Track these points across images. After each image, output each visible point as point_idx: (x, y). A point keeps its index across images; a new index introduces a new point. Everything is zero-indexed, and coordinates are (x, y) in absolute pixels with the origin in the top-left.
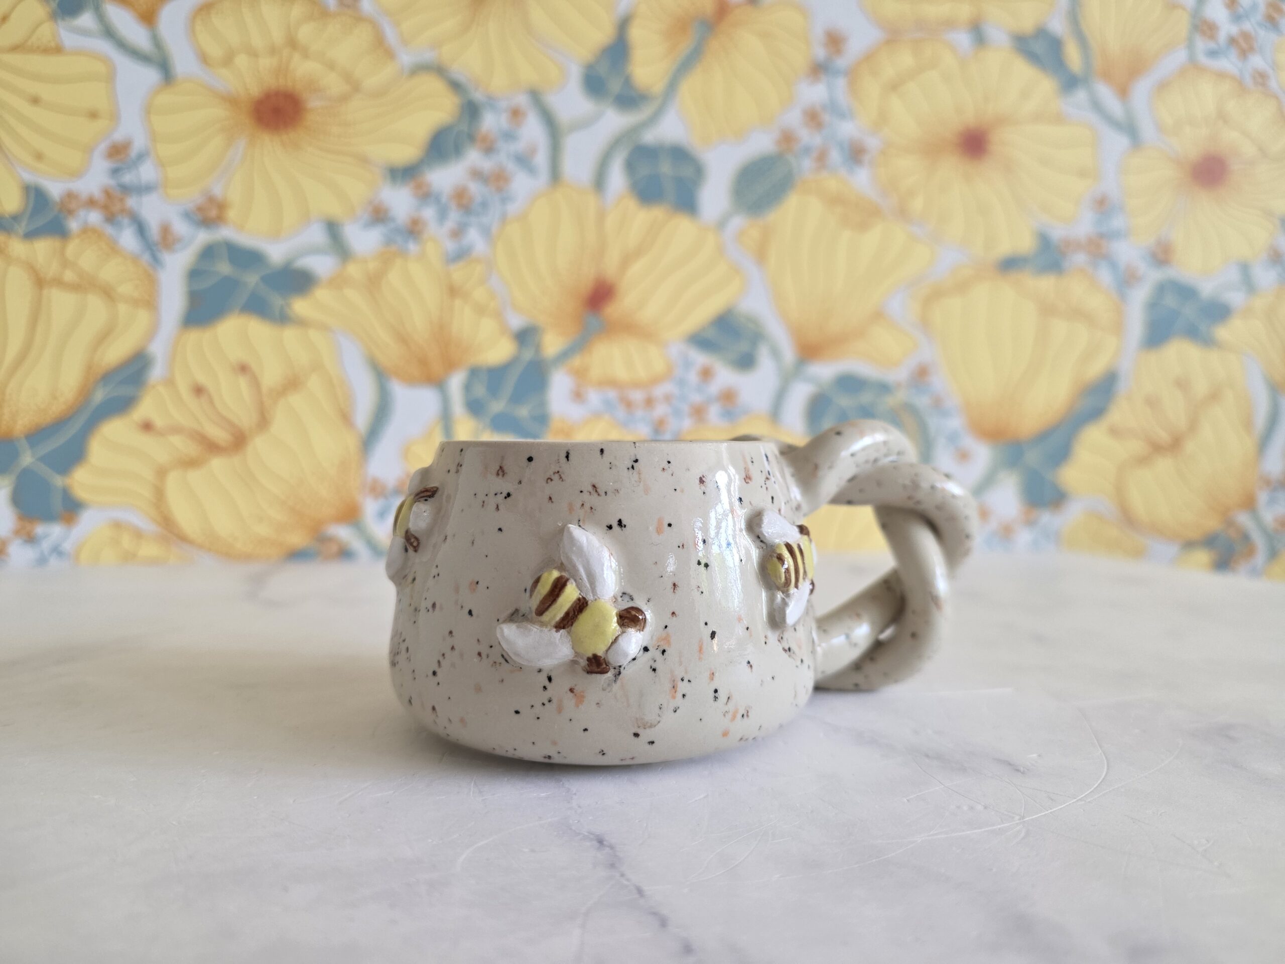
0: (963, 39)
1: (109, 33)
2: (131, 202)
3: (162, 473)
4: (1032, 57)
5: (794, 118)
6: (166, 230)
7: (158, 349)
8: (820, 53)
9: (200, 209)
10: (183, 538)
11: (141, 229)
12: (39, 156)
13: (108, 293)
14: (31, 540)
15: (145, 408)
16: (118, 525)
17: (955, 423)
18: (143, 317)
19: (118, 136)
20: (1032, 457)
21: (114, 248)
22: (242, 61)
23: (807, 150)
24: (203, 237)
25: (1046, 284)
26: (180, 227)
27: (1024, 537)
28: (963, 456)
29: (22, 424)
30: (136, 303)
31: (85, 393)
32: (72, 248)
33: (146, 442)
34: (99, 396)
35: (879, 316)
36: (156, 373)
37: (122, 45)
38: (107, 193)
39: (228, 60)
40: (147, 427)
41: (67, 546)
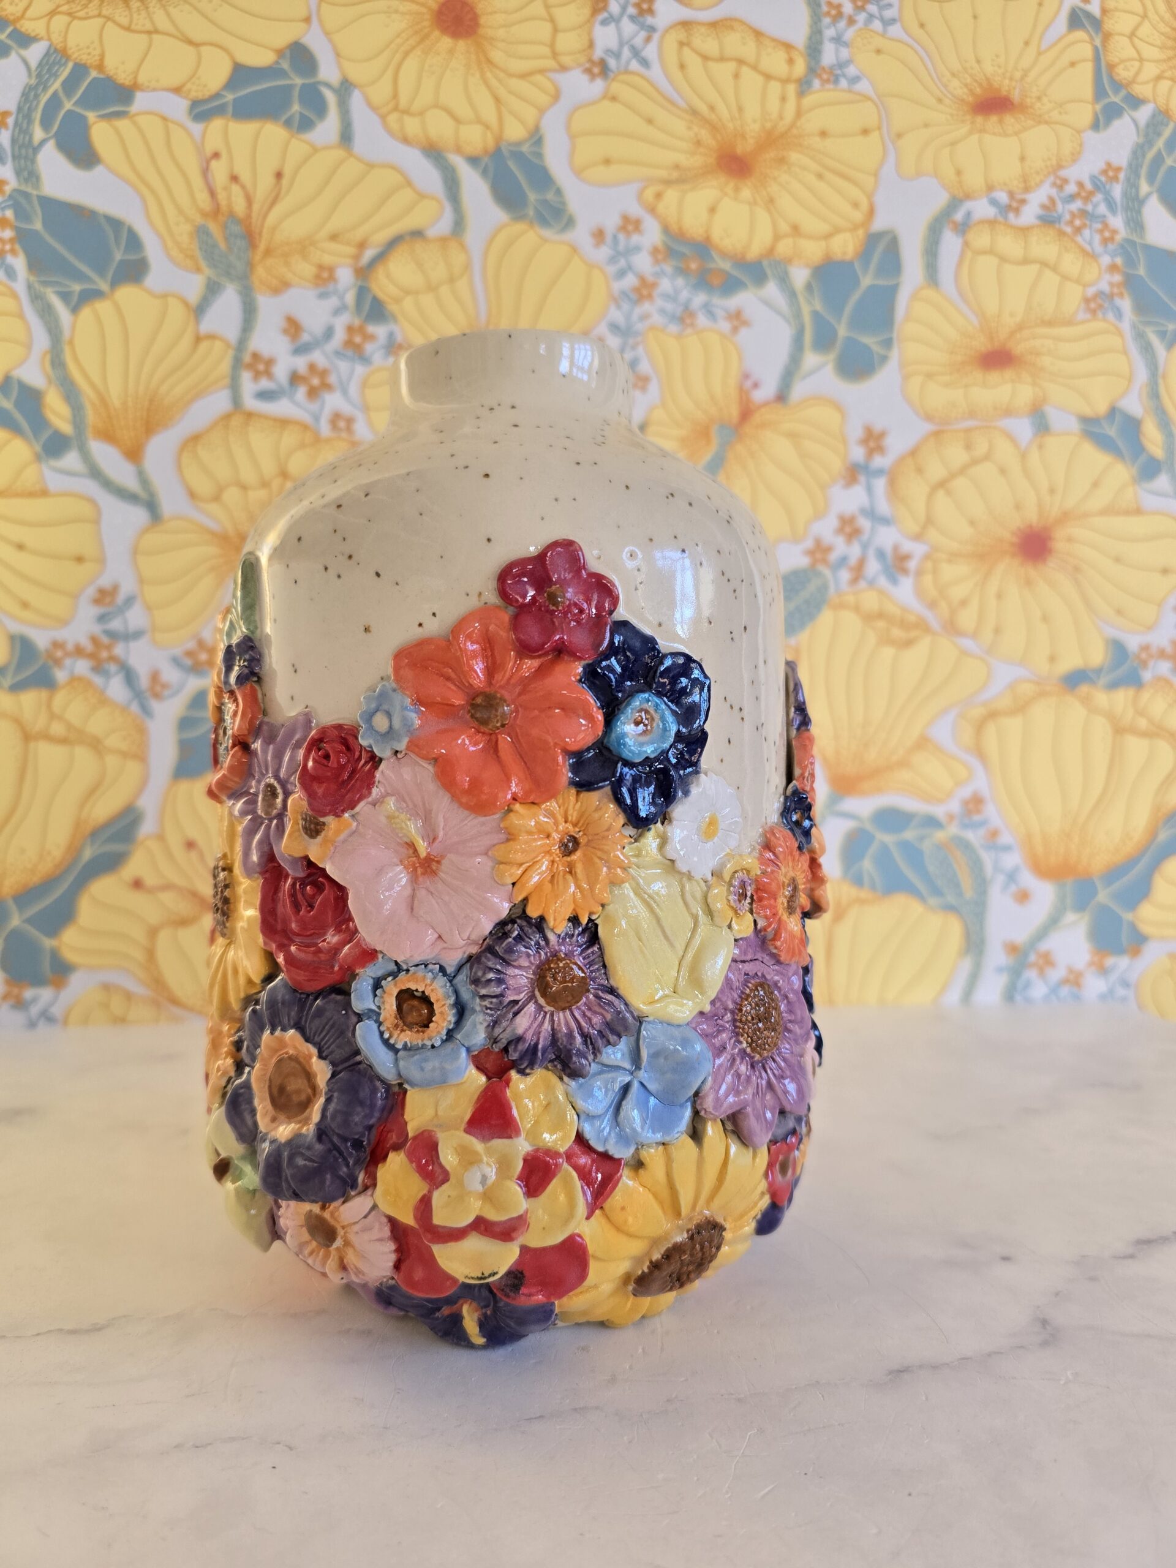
0: (1023, 429)
1: (95, 473)
2: (119, 650)
3: (153, 932)
4: (1104, 443)
5: (826, 529)
6: (155, 677)
7: (148, 803)
8: (858, 453)
9: (189, 654)
10: (175, 1001)
11: (130, 677)
12: (25, 605)
13: (96, 745)
14: (20, 1004)
15: (136, 865)
16: (107, 987)
17: (1012, 860)
18: (133, 768)
19: (105, 582)
20: (1103, 896)
21: (103, 700)
22: (232, 495)
23: (843, 561)
24: (194, 684)
25: (1122, 697)
26: (171, 675)
27: (1094, 985)
28: (1023, 897)
29: (10, 885)
30: (124, 755)
31: (74, 851)
32: (60, 698)
33: (137, 901)
34: (88, 854)
35: (923, 743)
36: (147, 828)
37: (108, 485)
38: (94, 640)
39: (217, 498)
40: (137, 884)
41: (56, 1011)
